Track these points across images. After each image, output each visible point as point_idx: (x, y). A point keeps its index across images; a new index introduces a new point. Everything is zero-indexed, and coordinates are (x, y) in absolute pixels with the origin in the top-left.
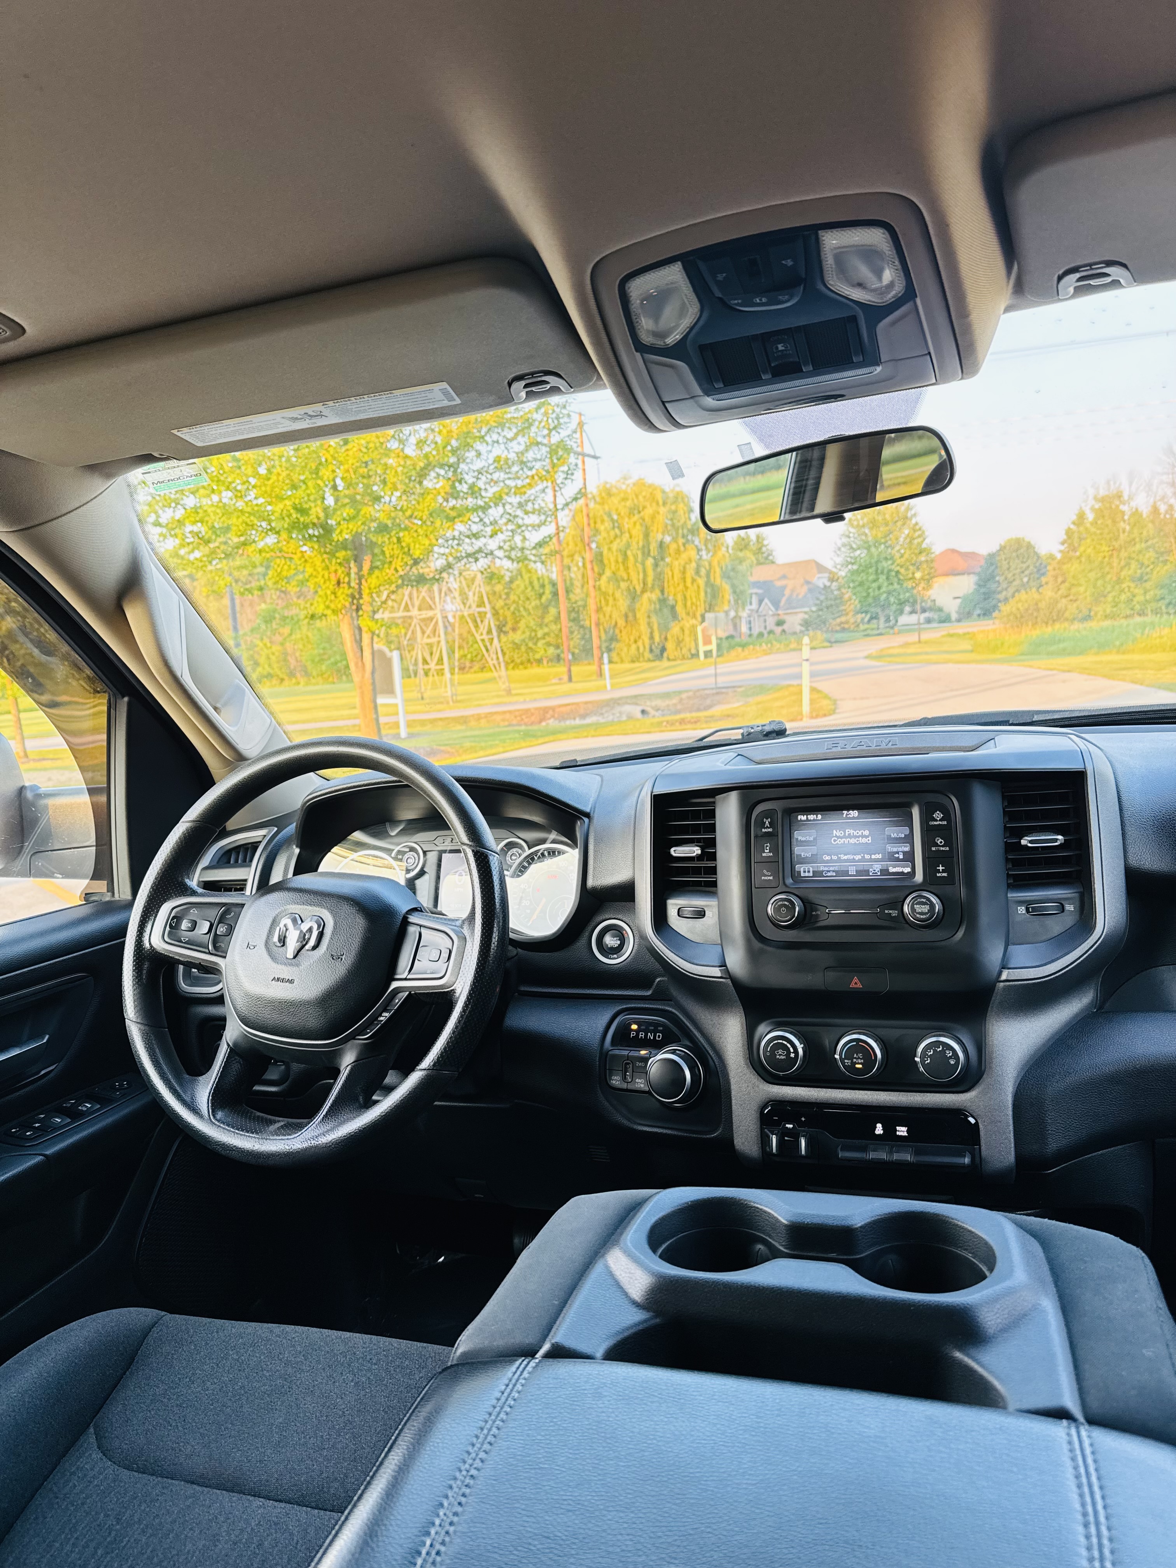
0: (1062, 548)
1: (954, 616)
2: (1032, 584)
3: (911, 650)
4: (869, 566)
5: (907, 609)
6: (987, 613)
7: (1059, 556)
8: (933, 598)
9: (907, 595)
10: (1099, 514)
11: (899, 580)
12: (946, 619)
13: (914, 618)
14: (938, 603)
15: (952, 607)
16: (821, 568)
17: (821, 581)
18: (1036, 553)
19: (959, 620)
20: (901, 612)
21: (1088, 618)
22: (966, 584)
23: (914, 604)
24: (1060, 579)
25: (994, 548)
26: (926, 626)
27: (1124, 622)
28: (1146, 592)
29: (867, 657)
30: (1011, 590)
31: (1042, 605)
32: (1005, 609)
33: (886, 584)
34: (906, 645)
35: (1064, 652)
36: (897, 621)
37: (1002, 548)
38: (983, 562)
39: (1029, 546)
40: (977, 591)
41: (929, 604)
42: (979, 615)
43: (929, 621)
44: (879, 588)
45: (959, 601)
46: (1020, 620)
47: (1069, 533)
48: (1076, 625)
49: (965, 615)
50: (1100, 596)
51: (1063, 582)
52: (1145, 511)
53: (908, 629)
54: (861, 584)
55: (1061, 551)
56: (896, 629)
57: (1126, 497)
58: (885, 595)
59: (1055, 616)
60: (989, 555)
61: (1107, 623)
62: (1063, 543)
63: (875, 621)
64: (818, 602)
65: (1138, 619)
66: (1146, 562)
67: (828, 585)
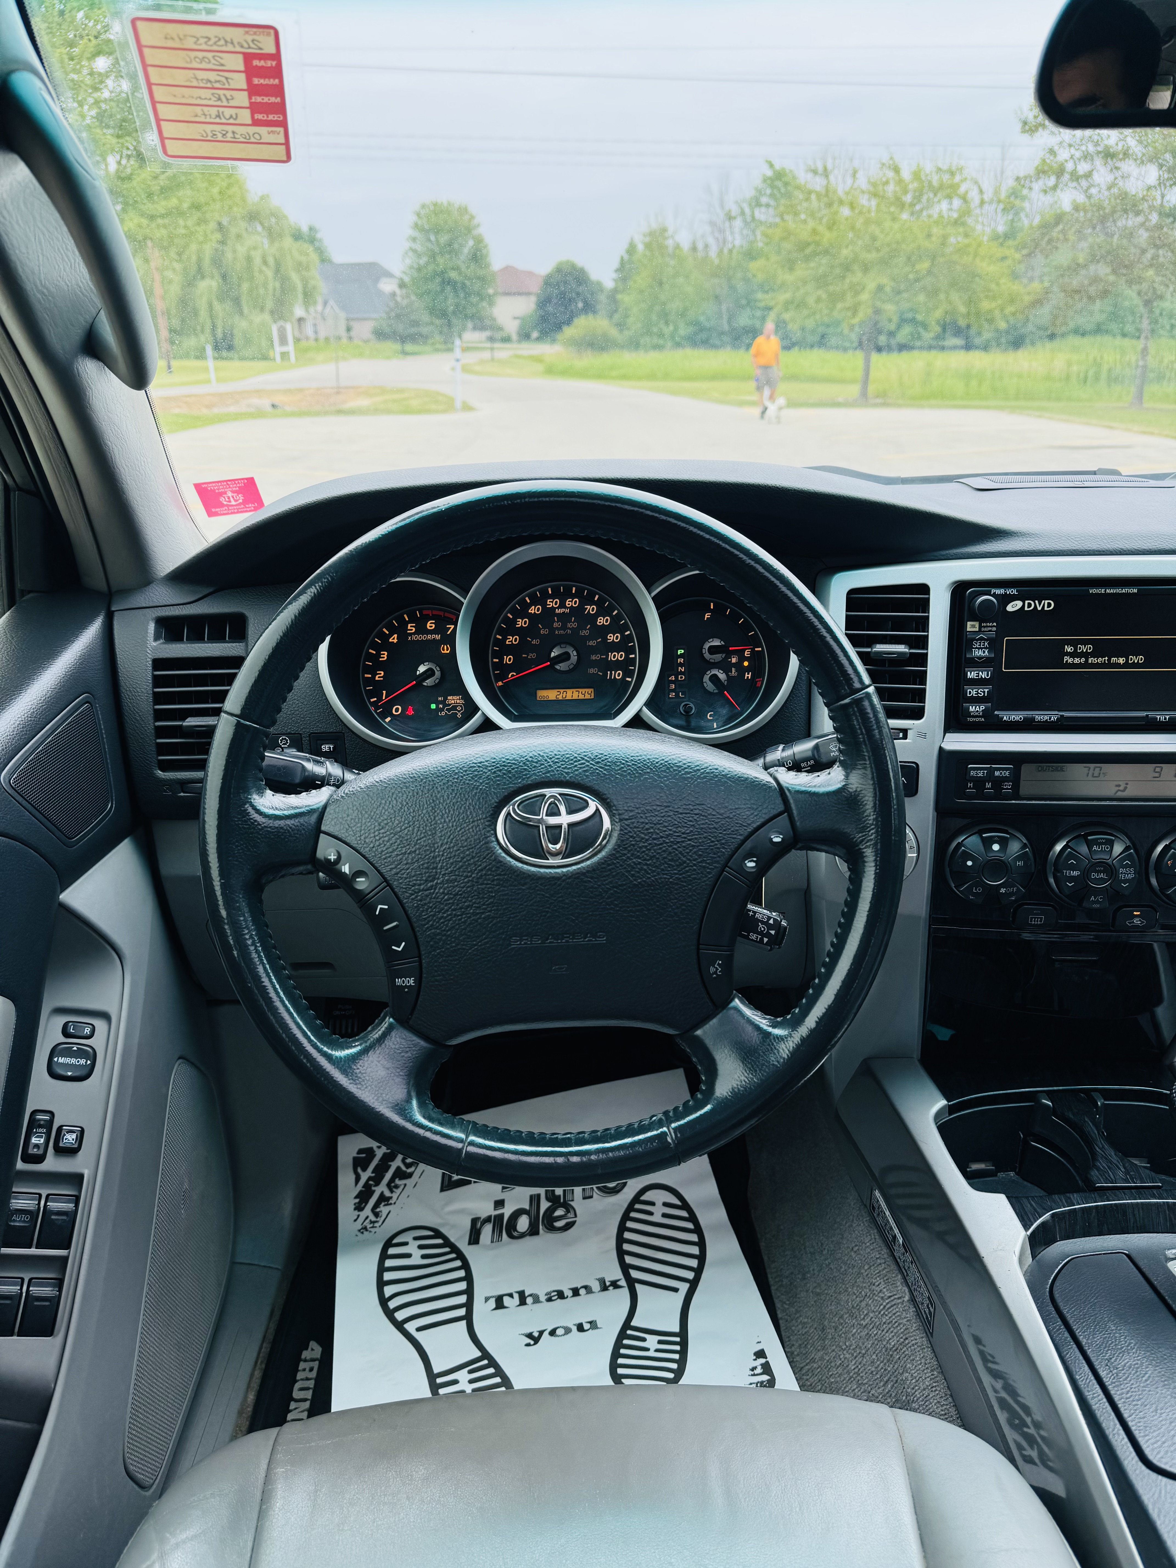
0: (616, 277)
2: (587, 310)
4: (435, 275)
5: (470, 324)
6: (544, 337)
7: (612, 285)
8: (495, 315)
10: (649, 246)
12: (507, 340)
13: (476, 336)
14: (500, 321)
17: (389, 287)
18: (588, 280)
22: (525, 306)
24: (613, 308)
25: (552, 269)
26: (488, 344)
27: (665, 354)
31: (595, 332)
36: (461, 337)
38: (539, 283)
39: (583, 272)
40: (535, 312)
41: (493, 322)
42: (537, 338)
43: (491, 340)
45: (518, 322)
47: (622, 260)
49: (525, 336)
52: (686, 246)
53: (468, 347)
54: (427, 293)
55: (614, 281)
57: (671, 231)
58: (451, 308)
59: (608, 344)
60: (546, 275)
62: (616, 272)
64: (387, 310)
67: (398, 291)
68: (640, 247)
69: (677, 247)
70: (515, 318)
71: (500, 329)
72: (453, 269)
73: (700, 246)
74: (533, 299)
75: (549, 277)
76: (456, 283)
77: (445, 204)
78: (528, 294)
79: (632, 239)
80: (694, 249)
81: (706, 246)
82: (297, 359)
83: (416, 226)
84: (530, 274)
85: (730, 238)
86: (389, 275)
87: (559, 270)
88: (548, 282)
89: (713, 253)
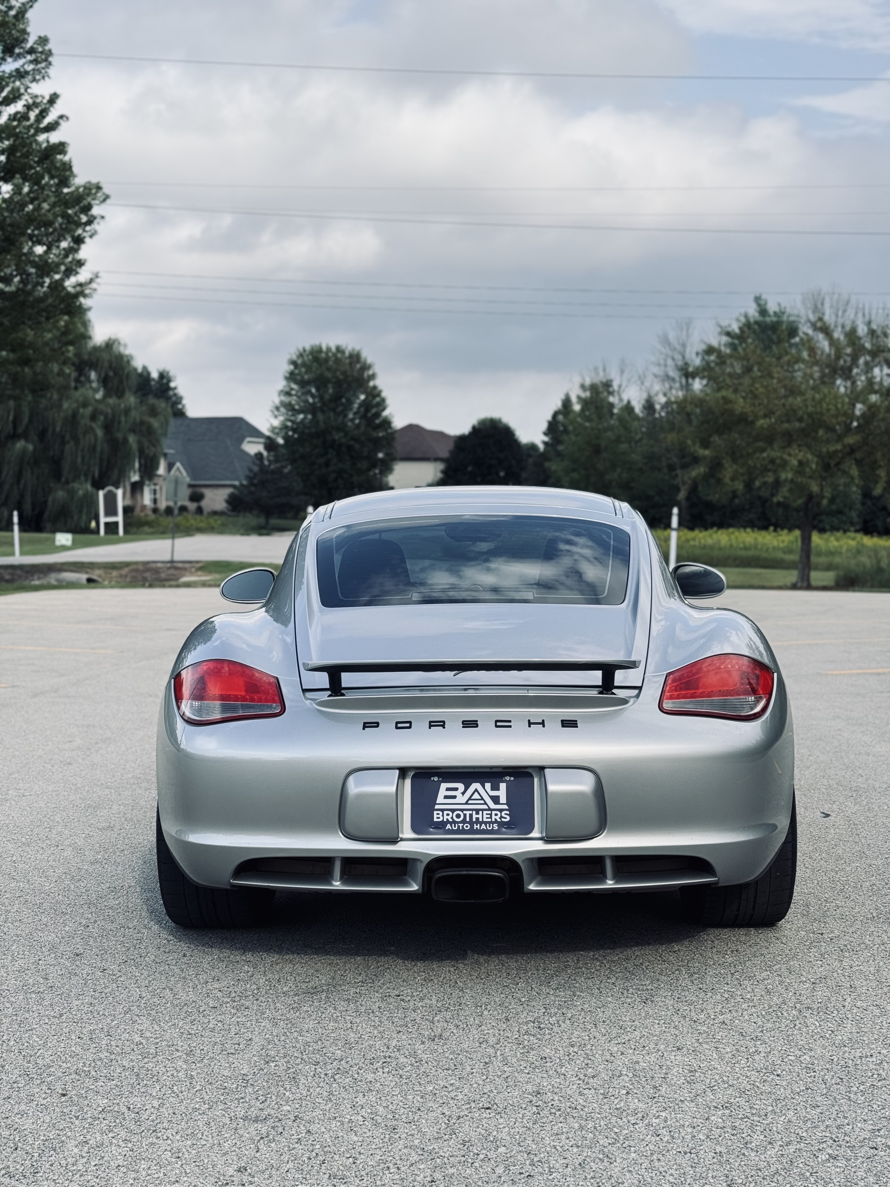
4: (315, 436)
7: (542, 447)
10: (588, 403)
16: (252, 431)
17: (254, 447)
18: (515, 440)
25: (465, 431)
39: (508, 430)
47: (553, 421)
52: (638, 404)
55: (544, 443)
60: (460, 437)
62: (546, 434)
64: (250, 475)
67: (265, 453)
68: (577, 407)
69: (627, 407)
72: (338, 429)
73: (657, 405)
74: (441, 466)
76: (340, 445)
77: (334, 349)
78: (436, 459)
80: (650, 407)
82: (126, 532)
83: (292, 376)
84: (440, 435)
86: (255, 432)
87: (475, 430)
88: (461, 442)
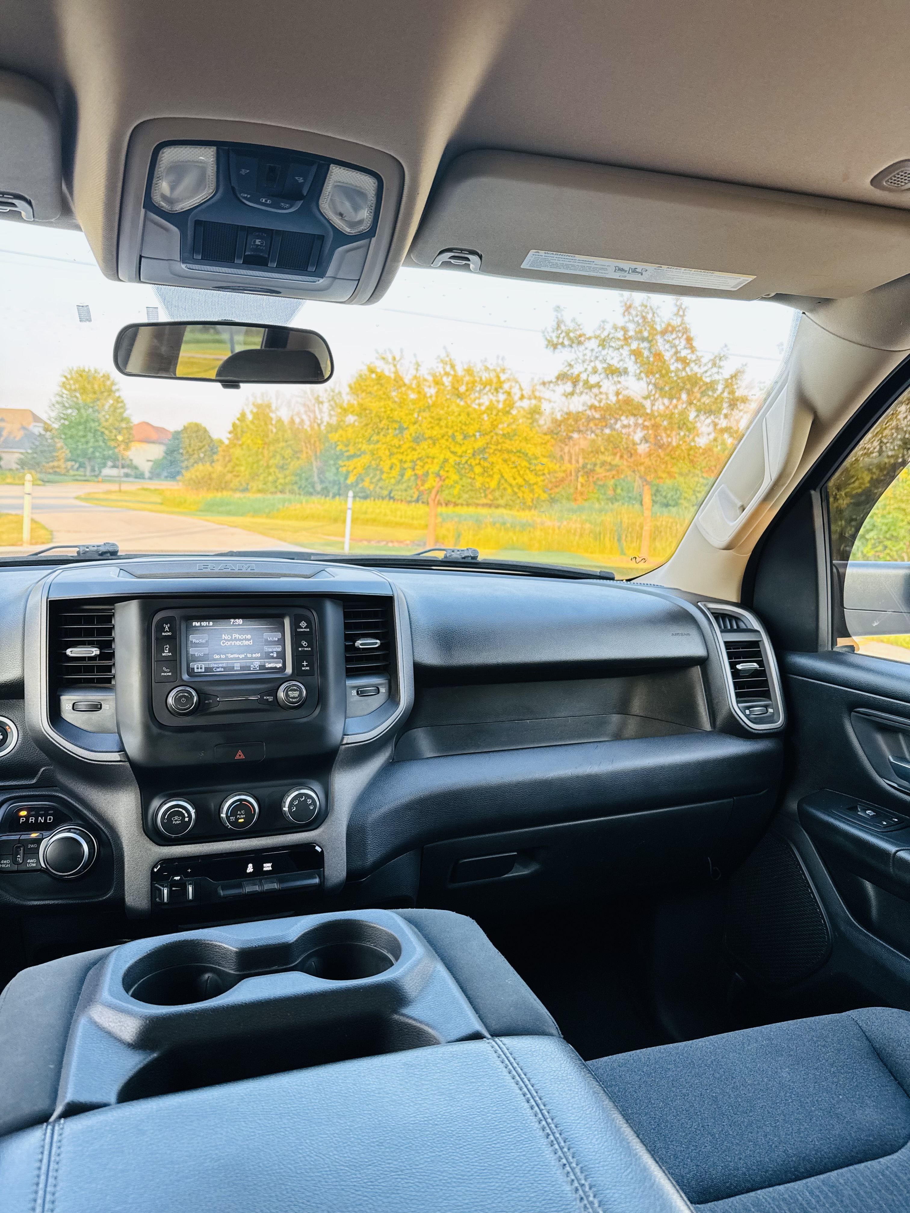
0: (230, 436)
1: (147, 475)
2: (206, 459)
3: (113, 497)
4: (80, 424)
5: (110, 463)
6: (173, 476)
7: (227, 442)
8: (131, 457)
9: (111, 452)
10: (256, 416)
11: (104, 439)
12: (140, 476)
13: (114, 472)
14: (135, 462)
15: (146, 467)
16: (37, 419)
17: (37, 429)
18: (210, 437)
19: (150, 478)
20: (104, 465)
21: (246, 490)
22: (157, 452)
23: (117, 462)
24: (227, 459)
25: (180, 428)
26: (125, 479)
27: (269, 496)
28: (285, 477)
29: (77, 498)
30: (192, 461)
31: (214, 476)
32: (187, 475)
33: (92, 440)
34: (109, 492)
35: (229, 513)
36: (100, 472)
37: (185, 429)
38: (170, 437)
39: (205, 431)
40: (165, 458)
41: (128, 462)
42: (166, 477)
43: (127, 475)
44: (87, 443)
45: (150, 464)
46: (198, 484)
47: (234, 425)
48: (238, 495)
49: (155, 475)
50: (254, 476)
51: (230, 461)
52: (286, 419)
53: (109, 479)
54: (72, 437)
55: (228, 439)
56: (100, 478)
57: (274, 407)
58: (91, 450)
59: (222, 485)
60: (175, 432)
61: (259, 496)
62: (230, 433)
63: (82, 469)
64: (34, 447)
65: (279, 496)
66: (286, 457)
67: (44, 433)
68: (249, 416)
69: (280, 420)
70: (148, 461)
71: (136, 468)
72: (93, 420)
73: (297, 420)
74: (163, 447)
75: (177, 433)
76: (96, 430)
77: (92, 371)
78: (160, 443)
79: (243, 410)
80: (292, 422)
81: (302, 421)
83: (64, 386)
84: (163, 430)
85: (319, 417)
88: (177, 435)
89: (307, 426)
